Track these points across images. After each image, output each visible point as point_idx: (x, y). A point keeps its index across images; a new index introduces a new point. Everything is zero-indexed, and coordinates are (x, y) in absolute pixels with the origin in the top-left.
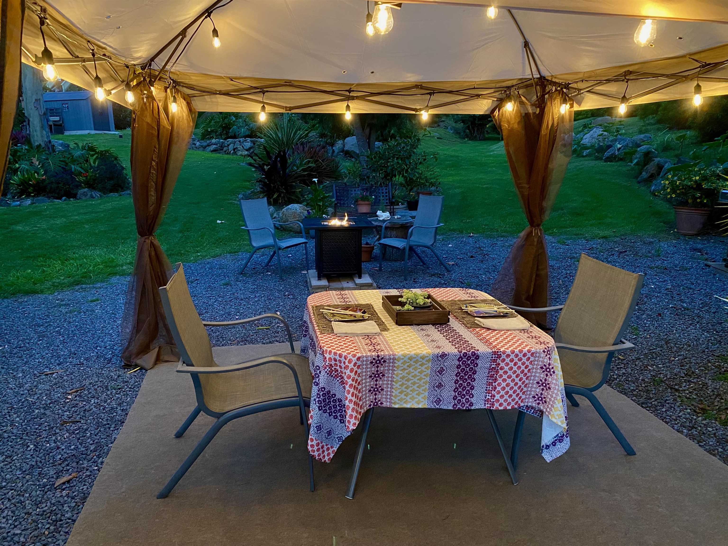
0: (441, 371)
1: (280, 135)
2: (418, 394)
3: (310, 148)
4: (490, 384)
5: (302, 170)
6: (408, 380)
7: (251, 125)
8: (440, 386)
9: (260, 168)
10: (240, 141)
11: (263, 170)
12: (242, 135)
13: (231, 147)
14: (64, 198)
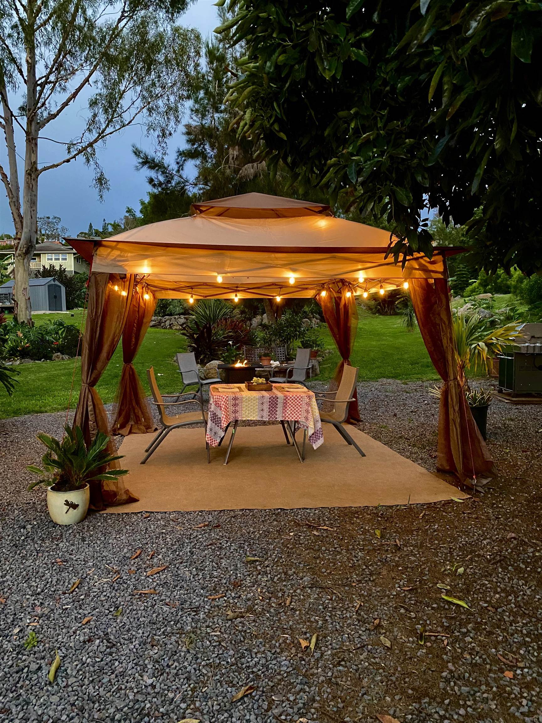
0: (262, 404)
1: (208, 313)
2: (254, 414)
3: (232, 322)
4: (284, 409)
5: (223, 337)
6: (249, 407)
7: (185, 305)
8: (262, 410)
9: (191, 336)
10: (175, 318)
11: (193, 337)
12: (177, 312)
13: (168, 323)
14: (43, 360)
